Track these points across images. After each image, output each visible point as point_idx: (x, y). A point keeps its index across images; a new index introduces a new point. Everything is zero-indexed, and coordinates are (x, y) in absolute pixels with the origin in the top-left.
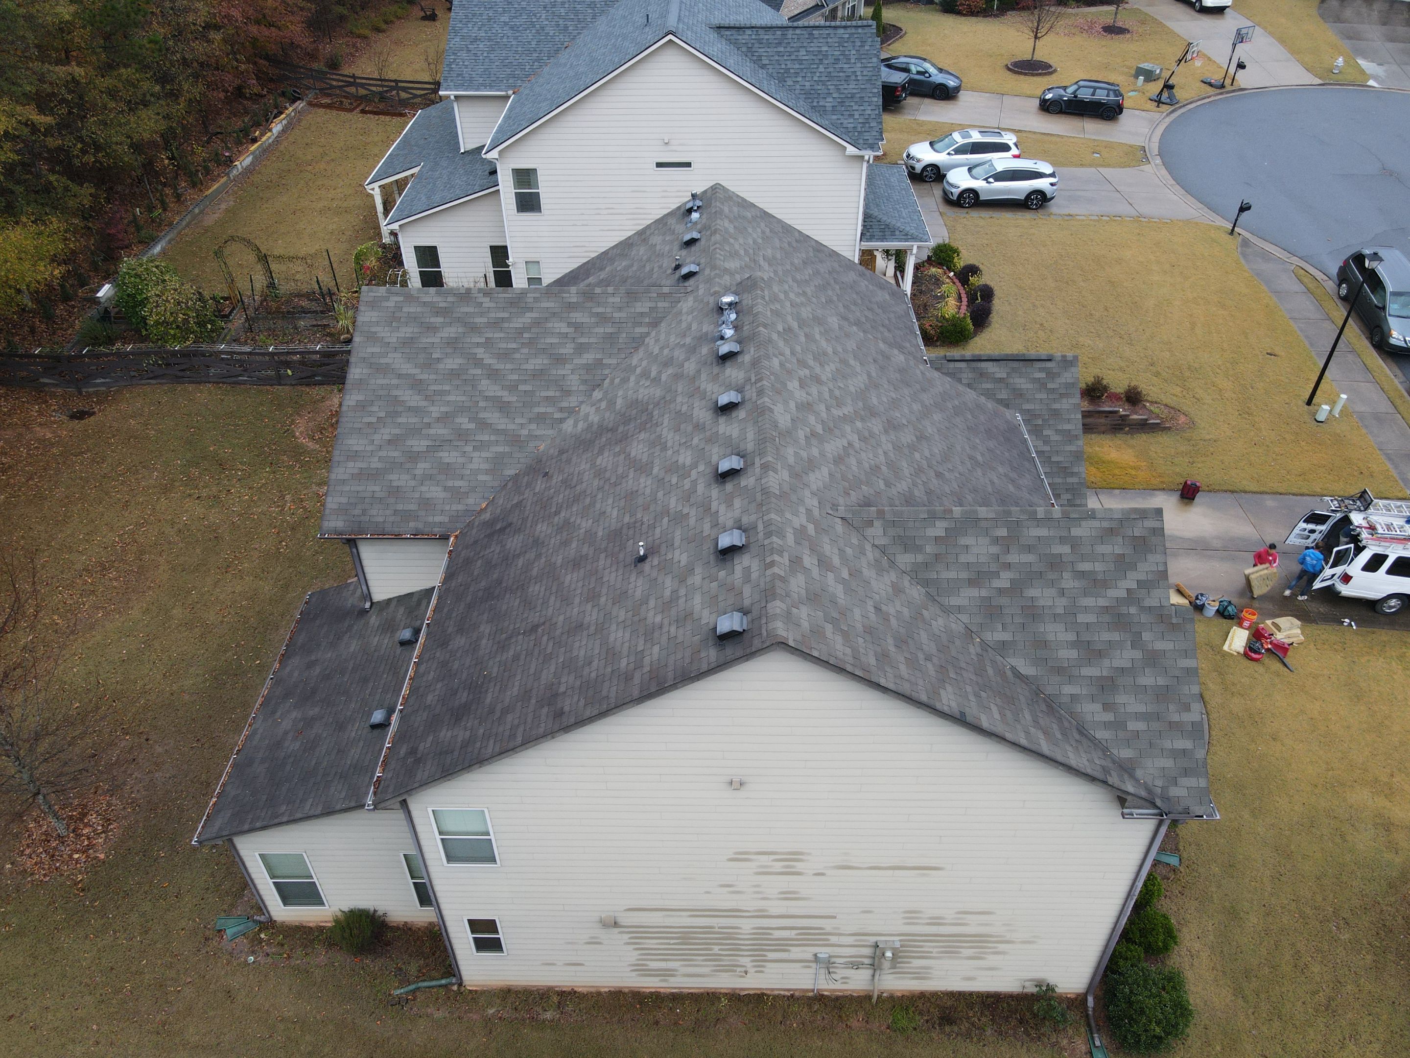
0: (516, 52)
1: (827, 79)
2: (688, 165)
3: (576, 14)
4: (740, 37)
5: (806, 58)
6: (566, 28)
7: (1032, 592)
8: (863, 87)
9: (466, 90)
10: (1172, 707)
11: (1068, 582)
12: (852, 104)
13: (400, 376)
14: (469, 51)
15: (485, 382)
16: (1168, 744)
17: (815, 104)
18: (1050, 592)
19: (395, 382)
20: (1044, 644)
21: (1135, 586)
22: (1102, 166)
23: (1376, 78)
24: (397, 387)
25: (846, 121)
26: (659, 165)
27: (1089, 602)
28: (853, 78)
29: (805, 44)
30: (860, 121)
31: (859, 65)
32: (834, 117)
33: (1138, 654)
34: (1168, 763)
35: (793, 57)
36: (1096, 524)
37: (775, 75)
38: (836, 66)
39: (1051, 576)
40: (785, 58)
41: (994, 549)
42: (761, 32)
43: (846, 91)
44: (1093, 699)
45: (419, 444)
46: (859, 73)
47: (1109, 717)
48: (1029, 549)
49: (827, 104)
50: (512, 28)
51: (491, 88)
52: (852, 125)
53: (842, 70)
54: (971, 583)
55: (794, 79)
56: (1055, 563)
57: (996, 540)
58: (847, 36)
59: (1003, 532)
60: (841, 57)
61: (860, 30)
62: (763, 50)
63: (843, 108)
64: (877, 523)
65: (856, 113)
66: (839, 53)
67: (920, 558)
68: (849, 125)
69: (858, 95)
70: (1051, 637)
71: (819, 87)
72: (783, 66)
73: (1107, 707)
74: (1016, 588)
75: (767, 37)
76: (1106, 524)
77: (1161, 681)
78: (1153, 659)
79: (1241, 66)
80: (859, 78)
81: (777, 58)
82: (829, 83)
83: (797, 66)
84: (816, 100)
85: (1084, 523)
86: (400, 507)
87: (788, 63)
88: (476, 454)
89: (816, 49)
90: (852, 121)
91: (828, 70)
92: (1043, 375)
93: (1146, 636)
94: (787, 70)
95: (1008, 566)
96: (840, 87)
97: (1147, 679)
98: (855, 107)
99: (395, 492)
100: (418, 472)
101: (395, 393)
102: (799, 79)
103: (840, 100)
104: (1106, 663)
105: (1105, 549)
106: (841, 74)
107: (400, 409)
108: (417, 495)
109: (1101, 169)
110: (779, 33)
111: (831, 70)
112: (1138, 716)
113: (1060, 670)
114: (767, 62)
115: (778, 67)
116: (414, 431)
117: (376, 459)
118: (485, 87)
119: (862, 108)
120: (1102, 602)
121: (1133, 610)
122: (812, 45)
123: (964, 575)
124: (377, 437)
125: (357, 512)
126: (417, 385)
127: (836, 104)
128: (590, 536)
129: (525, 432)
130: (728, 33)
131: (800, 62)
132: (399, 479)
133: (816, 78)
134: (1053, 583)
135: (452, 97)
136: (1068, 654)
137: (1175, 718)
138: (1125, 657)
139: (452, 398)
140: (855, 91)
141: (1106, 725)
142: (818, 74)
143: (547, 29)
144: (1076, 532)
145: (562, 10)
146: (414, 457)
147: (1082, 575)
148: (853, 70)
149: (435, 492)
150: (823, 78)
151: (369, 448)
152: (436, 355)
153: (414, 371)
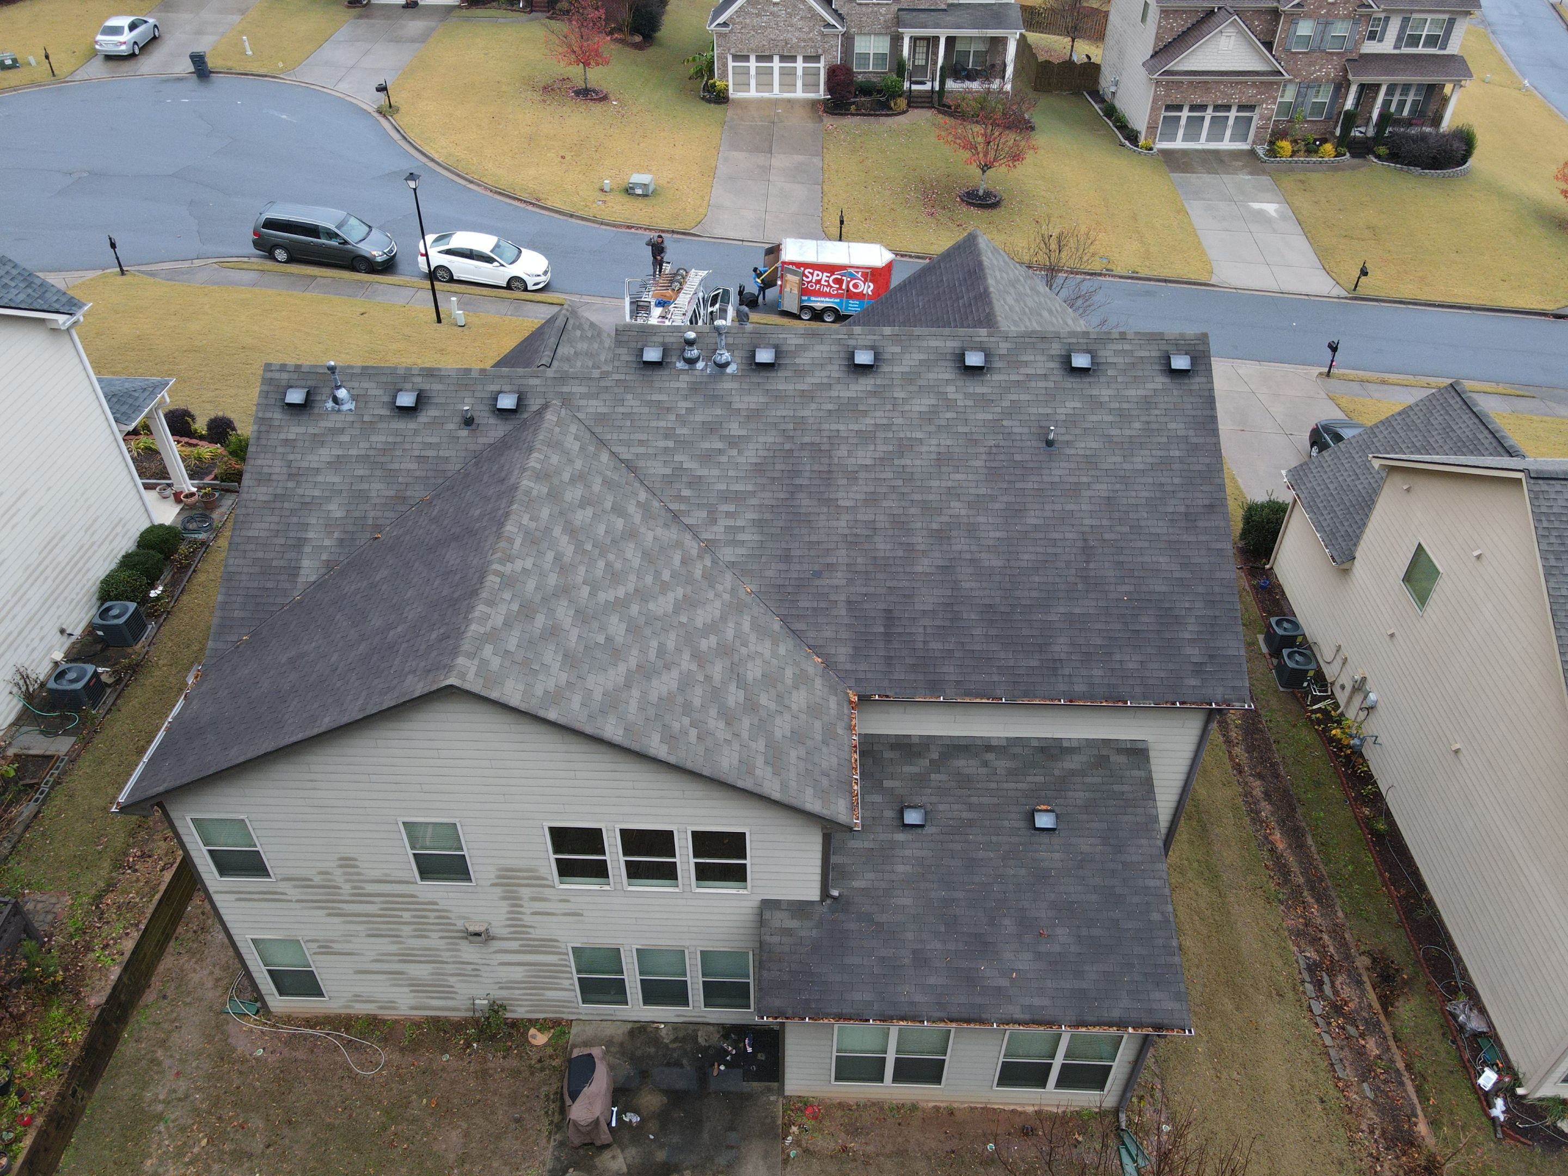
13: (628, 686)
15: (652, 606)
19: (636, 693)
24: (644, 693)
45: (734, 696)
86: (819, 737)
88: (752, 647)
99: (798, 737)
100: (773, 706)
101: (653, 697)
107: (680, 699)
108: (803, 717)
116: (716, 694)
117: (753, 745)
124: (720, 735)
125: (825, 782)
126: (645, 672)
129: (726, 597)
132: (782, 726)
139: (671, 644)
146: (751, 706)
149: (799, 699)
151: (736, 746)
152: (601, 639)
153: (622, 668)
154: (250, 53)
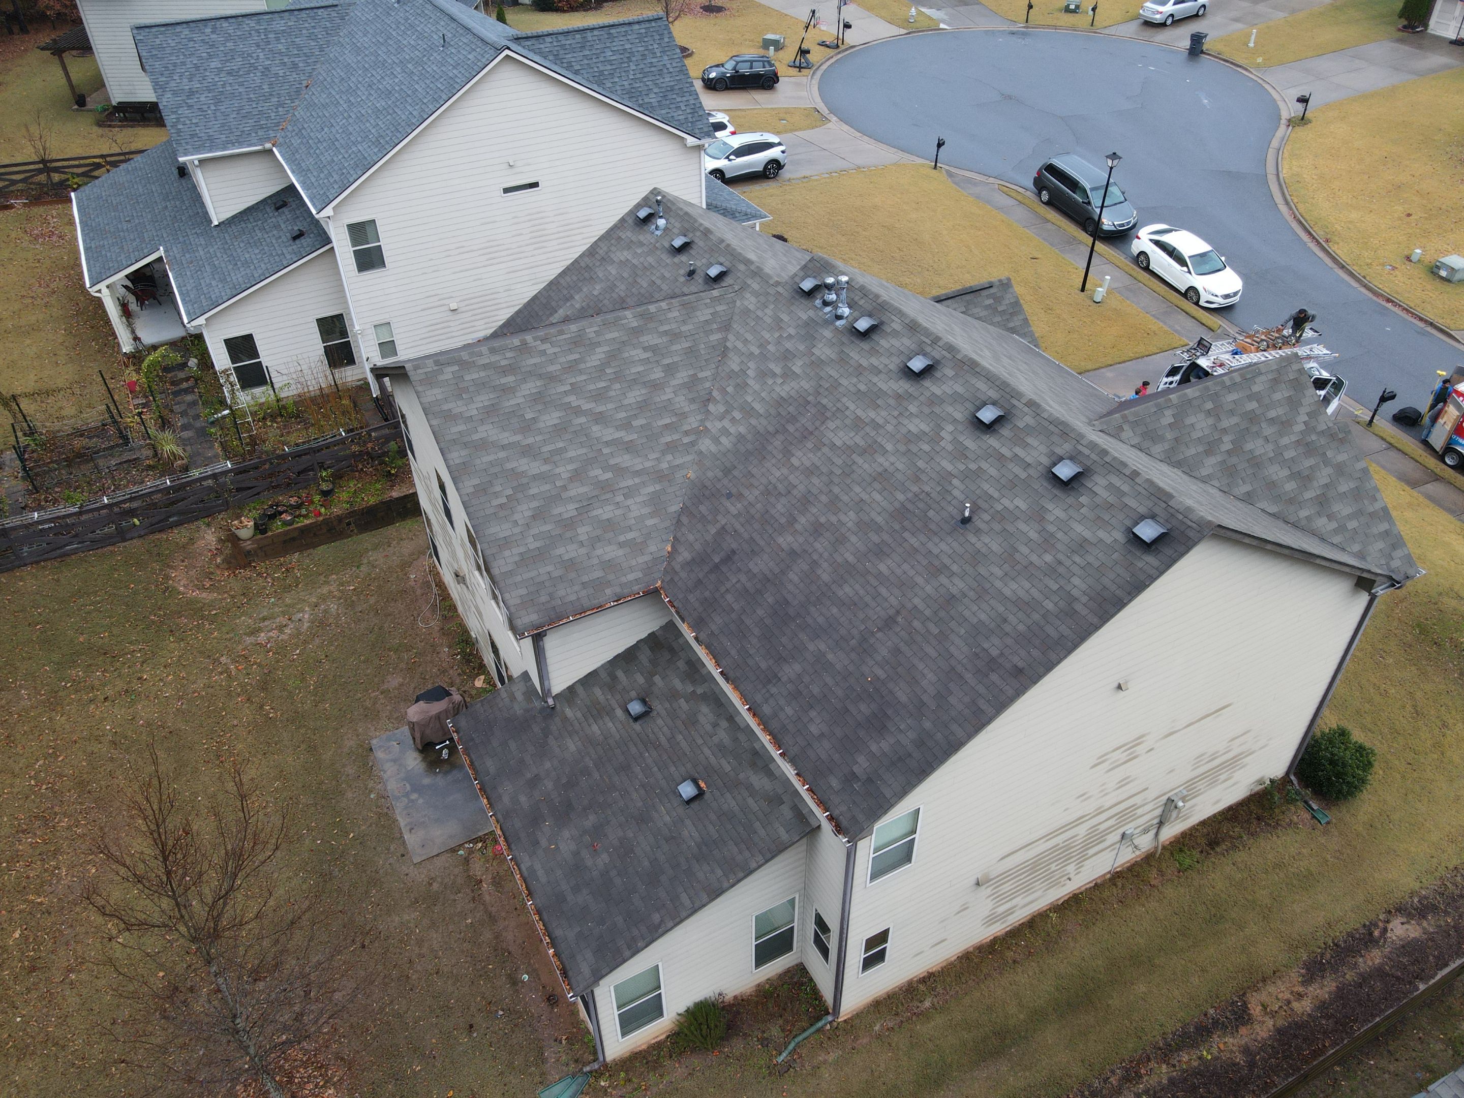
0: (250, 100)
1: (641, 75)
2: (535, 185)
3: (299, 48)
4: (542, 46)
5: (614, 58)
6: (295, 66)
7: (1249, 446)
8: (677, 78)
9: (210, 151)
10: (1366, 502)
11: (1268, 430)
12: (675, 96)
13: (503, 447)
14: (190, 107)
15: (595, 428)
16: (1375, 531)
17: (641, 102)
18: (1260, 442)
19: (502, 455)
20: (1272, 485)
21: (1307, 418)
22: (796, 130)
23: (944, 22)
24: (508, 459)
25: (675, 114)
26: (507, 190)
27: (1285, 441)
28: (665, 71)
29: (608, 45)
30: (688, 111)
31: (666, 58)
32: (663, 112)
33: (1329, 470)
34: (1380, 545)
35: (602, 59)
36: (1263, 378)
37: (591, 79)
38: (645, 62)
39: (1254, 429)
40: (595, 60)
41: (1211, 421)
42: (561, 37)
43: (664, 85)
44: (1319, 514)
45: (568, 510)
46: (669, 66)
47: (1334, 525)
48: (1232, 412)
49: (652, 100)
50: (229, 73)
51: (241, 144)
52: (683, 117)
53: (652, 65)
54: (1209, 452)
55: (612, 81)
56: (1252, 418)
57: (1209, 413)
58: (643, 31)
59: (1209, 405)
60: (646, 52)
61: (653, 24)
62: (570, 56)
63: (668, 102)
64: (1126, 427)
65: (681, 104)
66: (643, 49)
67: (1167, 446)
68: (680, 117)
69: (676, 87)
70: (1275, 477)
71: (638, 85)
72: (596, 69)
73: (1330, 517)
74: (1237, 449)
75: (568, 42)
76: (1270, 377)
77: (1352, 485)
78: (1340, 470)
79: (847, 26)
80: (671, 70)
81: (586, 62)
82: (645, 79)
83: (609, 67)
84: (640, 98)
85: (1257, 380)
86: (585, 579)
87: (599, 65)
88: (630, 502)
89: (620, 48)
90: (681, 112)
91: (640, 67)
92: (991, 301)
93: (1329, 454)
94: (601, 73)
95: (1224, 431)
96: (657, 82)
97: (1344, 486)
98: (679, 99)
99: (571, 565)
100: (583, 538)
101: (509, 466)
102: (616, 80)
103: (661, 95)
104: (1315, 484)
105: (1277, 396)
106: (653, 69)
107: (525, 481)
108: (595, 561)
109: (796, 133)
110: (578, 36)
111: (642, 66)
112: (1350, 517)
113: (1291, 501)
114: (578, 67)
115: (591, 70)
116: (556, 498)
117: (531, 540)
118: (233, 144)
119: (685, 99)
120: (1294, 438)
121: (1314, 437)
122: (614, 44)
123: (1200, 449)
124: (517, 517)
125: (543, 599)
126: (528, 451)
127: (660, 99)
128: (865, 526)
129: (665, 465)
130: (529, 43)
131: (610, 62)
132: (567, 551)
133: (631, 77)
134: (1258, 434)
135: (196, 162)
136: (1290, 486)
137: (1371, 509)
138: (1324, 475)
139: (571, 454)
140: (673, 83)
141: (1336, 531)
142: (631, 73)
143: (274, 70)
144: (1256, 388)
145: (280, 47)
146: (569, 524)
147: (1272, 421)
149: (610, 552)
150: (638, 76)
151: (517, 530)
152: (529, 416)
153: (518, 438)
154: (1251, 45)
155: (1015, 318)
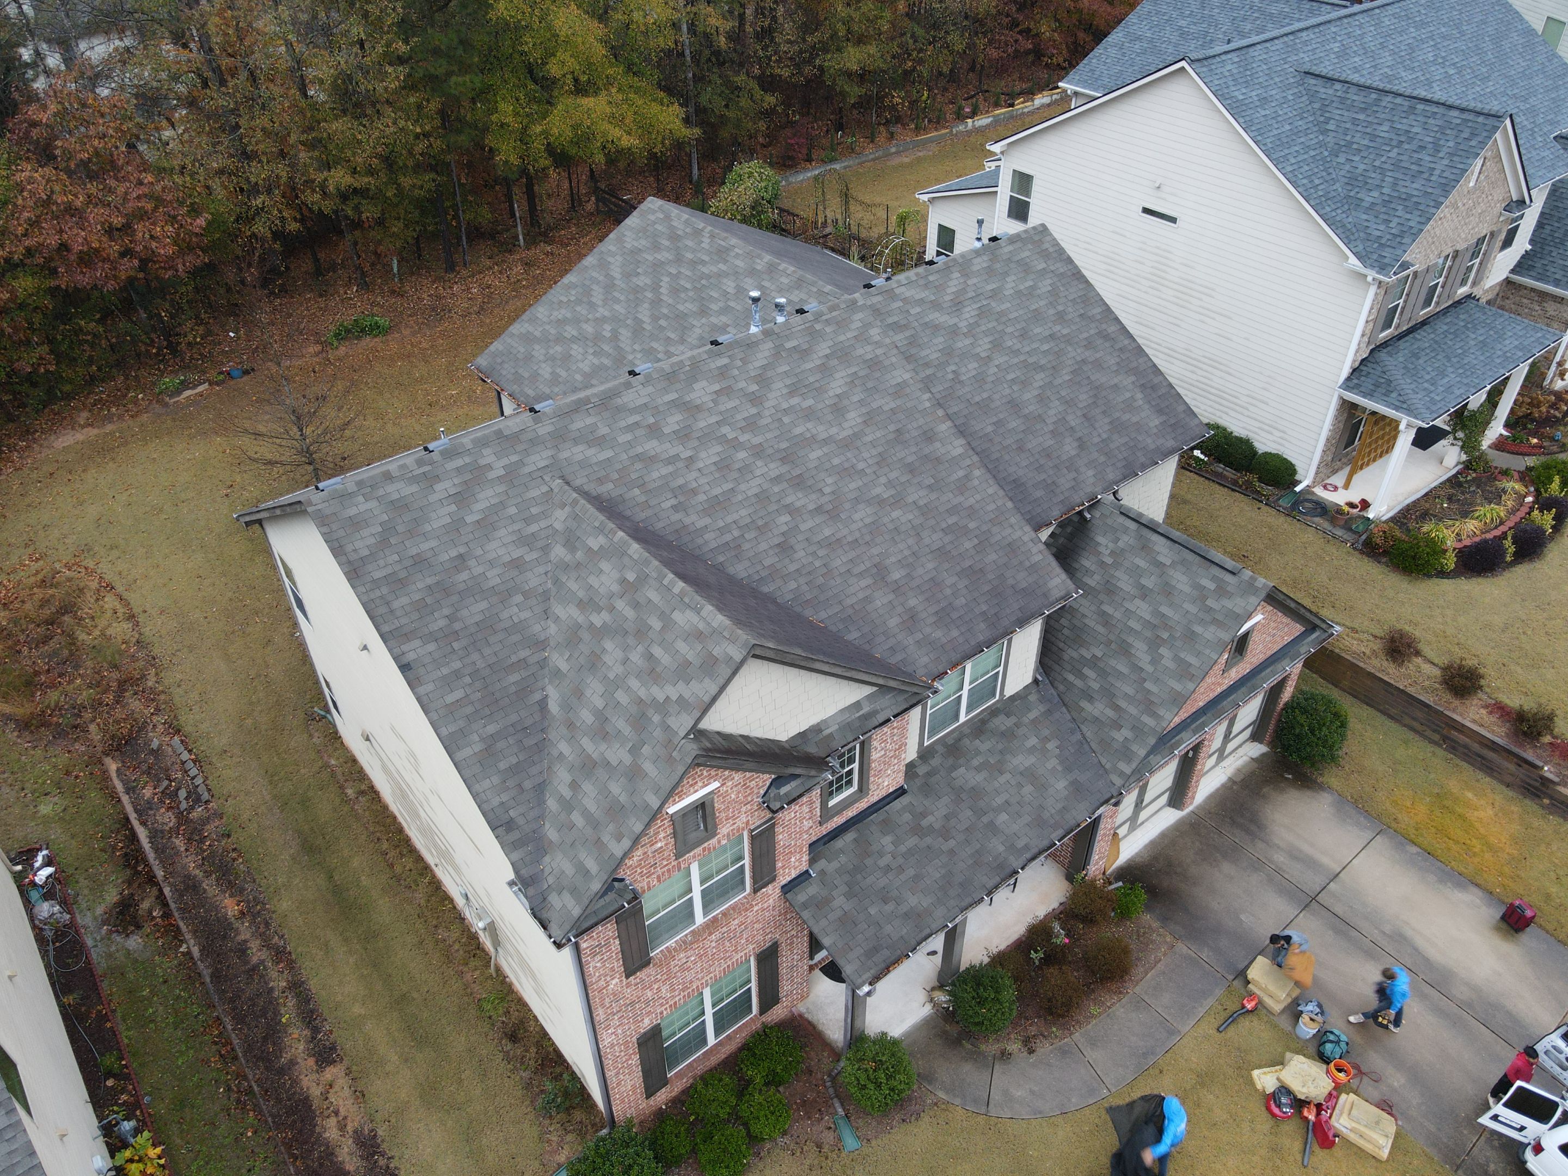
1: (1391, 168)
2: (1173, 220)
4: (1323, 90)
5: (1385, 135)
7: (609, 645)
8: (1429, 190)
9: (1084, 87)
10: (611, 827)
11: (636, 657)
12: (1400, 208)
13: (607, 275)
15: (646, 305)
16: (583, 855)
17: (1353, 194)
18: (619, 654)
19: (601, 278)
20: (579, 693)
21: (674, 698)
24: (598, 283)
25: (1375, 226)
26: (1146, 211)
27: (634, 683)
28: (1426, 176)
29: (1395, 118)
30: (1393, 231)
31: (1446, 162)
32: (1365, 217)
33: (627, 759)
34: (569, 869)
35: (1369, 130)
36: (695, 619)
37: (1331, 145)
38: (1415, 155)
39: (631, 641)
40: (1359, 128)
41: (615, 588)
42: (1353, 89)
43: (1404, 190)
44: (571, 769)
45: (570, 332)
46: (1437, 172)
47: (567, 793)
48: (636, 605)
52: (1378, 233)
53: (1418, 162)
54: (581, 605)
55: (1350, 157)
56: (641, 632)
57: (623, 581)
58: (1458, 121)
59: (631, 577)
60: (1430, 146)
61: (1481, 119)
62: (1339, 112)
63: (1383, 209)
64: (567, 509)
65: (1396, 220)
66: (1430, 140)
67: (568, 558)
68: (1375, 233)
69: (1415, 199)
70: (588, 693)
71: (1373, 175)
72: (1348, 138)
73: (574, 785)
74: (600, 633)
75: (1355, 98)
76: (701, 626)
77: (623, 798)
78: (634, 774)
80: (1433, 178)
81: (1348, 125)
82: (1390, 174)
83: (1366, 142)
84: (1357, 190)
85: (688, 611)
87: (1359, 135)
88: (591, 357)
89: (1405, 128)
90: (1382, 227)
91: (1401, 158)
92: (1212, 586)
93: (646, 750)
95: (612, 609)
97: (616, 788)
99: (529, 358)
100: (551, 352)
101: (595, 287)
103: (1387, 198)
104: (603, 747)
105: (681, 646)
106: (1414, 167)
107: (585, 299)
108: (536, 368)
110: (1374, 96)
111: (1405, 158)
112: (586, 813)
113: (571, 725)
116: (576, 321)
117: (541, 329)
119: (1408, 216)
120: (642, 693)
121: (656, 718)
122: (1405, 121)
123: (581, 594)
124: (555, 313)
125: (499, 360)
126: (610, 287)
129: (630, 357)
130: (1313, 81)
131: (1373, 137)
132: (538, 351)
133: (1377, 163)
134: (626, 648)
136: (586, 716)
137: (606, 838)
138: (618, 754)
139: (617, 307)
141: (561, 799)
142: (1383, 159)
144: (677, 616)
146: (559, 339)
147: (650, 657)
148: (1432, 165)
149: (546, 371)
150: (1387, 166)
151: (545, 319)
152: (639, 270)
153: (618, 276)
155: (1212, 628)
